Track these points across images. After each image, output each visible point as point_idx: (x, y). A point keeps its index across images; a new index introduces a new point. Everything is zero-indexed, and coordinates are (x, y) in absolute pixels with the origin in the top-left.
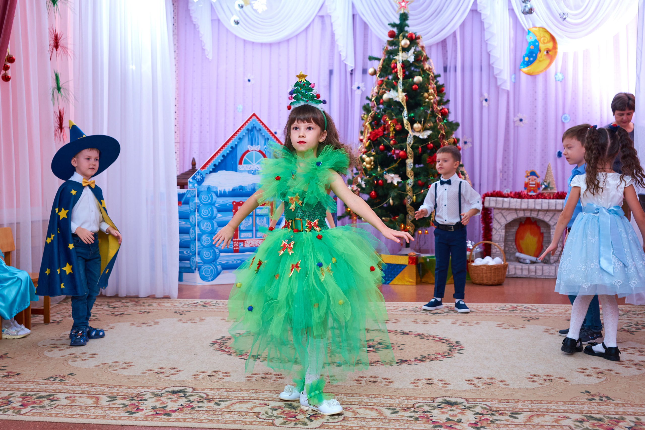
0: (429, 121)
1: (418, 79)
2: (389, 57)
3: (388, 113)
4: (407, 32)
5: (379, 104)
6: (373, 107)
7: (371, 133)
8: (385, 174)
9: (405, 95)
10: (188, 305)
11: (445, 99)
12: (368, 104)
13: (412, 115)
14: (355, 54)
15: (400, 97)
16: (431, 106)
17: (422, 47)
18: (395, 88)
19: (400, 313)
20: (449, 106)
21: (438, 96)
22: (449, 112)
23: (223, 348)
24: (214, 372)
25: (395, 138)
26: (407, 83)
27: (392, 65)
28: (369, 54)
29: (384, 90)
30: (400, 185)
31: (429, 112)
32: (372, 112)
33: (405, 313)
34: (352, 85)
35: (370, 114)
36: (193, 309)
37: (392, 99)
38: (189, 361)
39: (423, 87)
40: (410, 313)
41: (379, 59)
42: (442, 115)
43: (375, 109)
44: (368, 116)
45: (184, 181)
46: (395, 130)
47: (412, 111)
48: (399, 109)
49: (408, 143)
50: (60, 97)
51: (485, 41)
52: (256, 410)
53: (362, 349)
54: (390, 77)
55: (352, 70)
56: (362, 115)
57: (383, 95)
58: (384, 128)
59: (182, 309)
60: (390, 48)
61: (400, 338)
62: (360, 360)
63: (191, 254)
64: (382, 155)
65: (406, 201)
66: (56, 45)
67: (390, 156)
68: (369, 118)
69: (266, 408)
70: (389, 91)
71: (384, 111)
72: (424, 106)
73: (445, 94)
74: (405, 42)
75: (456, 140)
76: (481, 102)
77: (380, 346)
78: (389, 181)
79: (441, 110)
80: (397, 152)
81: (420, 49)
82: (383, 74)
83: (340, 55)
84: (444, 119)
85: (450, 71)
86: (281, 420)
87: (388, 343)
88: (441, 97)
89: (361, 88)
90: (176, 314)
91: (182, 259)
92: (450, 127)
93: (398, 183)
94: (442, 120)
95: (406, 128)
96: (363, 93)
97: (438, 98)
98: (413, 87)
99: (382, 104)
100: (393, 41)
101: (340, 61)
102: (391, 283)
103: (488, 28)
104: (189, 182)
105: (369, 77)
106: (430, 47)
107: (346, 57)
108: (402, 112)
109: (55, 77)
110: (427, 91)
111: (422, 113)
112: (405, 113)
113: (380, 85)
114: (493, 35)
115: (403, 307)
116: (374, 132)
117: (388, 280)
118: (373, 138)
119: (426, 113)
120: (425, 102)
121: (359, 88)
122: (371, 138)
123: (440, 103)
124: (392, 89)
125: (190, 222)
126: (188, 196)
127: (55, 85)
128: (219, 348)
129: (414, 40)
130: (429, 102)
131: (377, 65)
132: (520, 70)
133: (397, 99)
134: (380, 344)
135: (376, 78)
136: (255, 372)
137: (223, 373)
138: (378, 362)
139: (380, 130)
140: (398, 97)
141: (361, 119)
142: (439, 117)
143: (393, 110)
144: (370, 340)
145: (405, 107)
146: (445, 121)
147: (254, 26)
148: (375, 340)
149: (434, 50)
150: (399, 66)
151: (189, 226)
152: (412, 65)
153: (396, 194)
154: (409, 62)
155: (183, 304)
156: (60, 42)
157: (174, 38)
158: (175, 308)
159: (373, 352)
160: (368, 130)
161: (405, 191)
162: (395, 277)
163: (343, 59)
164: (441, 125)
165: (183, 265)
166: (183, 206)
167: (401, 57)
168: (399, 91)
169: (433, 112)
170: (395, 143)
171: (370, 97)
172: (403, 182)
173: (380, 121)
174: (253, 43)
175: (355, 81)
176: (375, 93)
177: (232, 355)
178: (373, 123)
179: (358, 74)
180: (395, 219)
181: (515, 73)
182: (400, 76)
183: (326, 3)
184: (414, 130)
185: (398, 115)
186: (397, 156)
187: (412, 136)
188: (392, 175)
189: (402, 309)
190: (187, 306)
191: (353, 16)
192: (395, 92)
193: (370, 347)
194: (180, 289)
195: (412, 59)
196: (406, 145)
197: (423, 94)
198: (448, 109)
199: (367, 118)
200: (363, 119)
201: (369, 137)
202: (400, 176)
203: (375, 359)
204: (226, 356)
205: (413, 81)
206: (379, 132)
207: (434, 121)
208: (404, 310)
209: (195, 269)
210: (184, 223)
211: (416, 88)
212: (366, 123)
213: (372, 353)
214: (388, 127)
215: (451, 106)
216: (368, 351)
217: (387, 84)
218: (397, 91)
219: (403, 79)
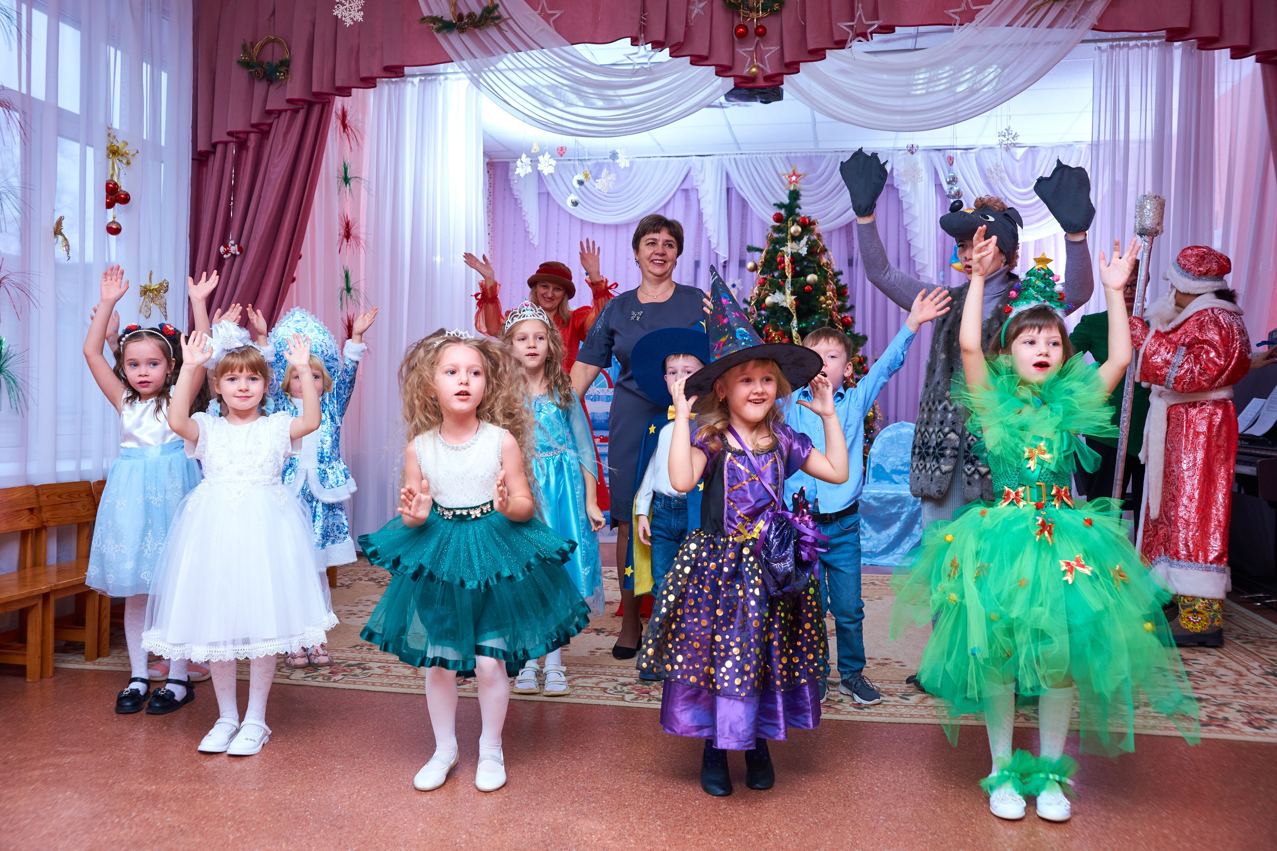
1: (811, 278)
2: (774, 248)
3: (772, 322)
4: (798, 215)
5: (761, 310)
6: (751, 314)
9: (795, 299)
11: (848, 305)
12: (746, 309)
13: (804, 325)
14: (729, 240)
15: (788, 301)
16: (829, 313)
17: (819, 235)
18: (781, 289)
20: (854, 314)
21: (838, 299)
22: (853, 322)
27: (779, 259)
28: (749, 243)
29: (767, 292)
31: (827, 320)
37: (777, 303)
39: (819, 289)
41: (761, 251)
42: (843, 326)
43: (755, 316)
47: (803, 320)
48: (787, 317)
50: (349, 300)
51: (903, 227)
52: (603, 685)
54: (776, 274)
55: (725, 262)
57: (766, 297)
60: (776, 235)
66: (347, 235)
69: (614, 684)
70: (774, 293)
71: (767, 319)
72: (820, 313)
73: (848, 297)
74: (795, 229)
79: (842, 319)
81: (815, 237)
82: (765, 270)
83: (710, 241)
85: (857, 265)
86: (633, 696)
88: (843, 301)
89: (737, 286)
97: (839, 303)
98: (806, 288)
99: (764, 309)
100: (779, 227)
101: (710, 249)
103: (907, 209)
105: (748, 273)
106: (830, 233)
107: (718, 244)
108: (789, 319)
109: (344, 275)
110: (824, 294)
112: (795, 322)
113: (762, 284)
114: (914, 218)
120: (822, 308)
123: (841, 309)
124: (777, 291)
127: (344, 285)
129: (807, 226)
130: (825, 309)
131: (759, 258)
132: (951, 265)
133: (784, 304)
135: (756, 275)
140: (786, 301)
145: (795, 315)
147: (594, 202)
149: (835, 237)
150: (787, 260)
152: (804, 258)
154: (800, 255)
156: (353, 231)
157: (489, 216)
163: (713, 247)
167: (789, 248)
168: (786, 294)
171: (749, 300)
174: (593, 224)
176: (754, 295)
179: (733, 268)
181: (944, 270)
182: (789, 275)
183: (692, 173)
185: (786, 325)
191: (728, 190)
192: (781, 294)
195: (804, 251)
197: (819, 298)
198: (853, 318)
205: (805, 280)
211: (809, 289)
215: (857, 313)
217: (771, 284)
218: (784, 293)
219: (792, 277)
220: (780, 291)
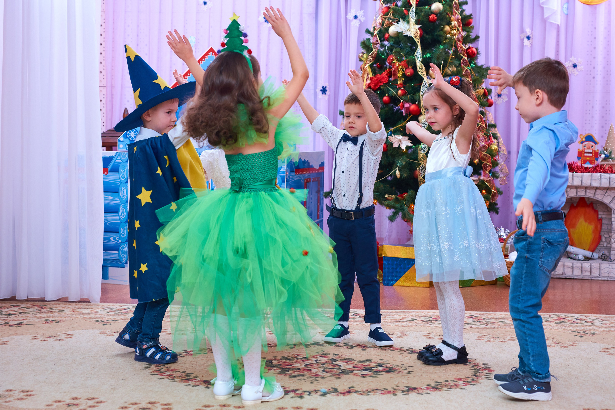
0: (451, 64)
1: (437, 6)
3: (395, 52)
5: (384, 40)
6: (375, 44)
7: (371, 79)
8: (391, 135)
9: (419, 29)
10: (114, 311)
11: (473, 35)
12: (369, 39)
13: (428, 55)
15: (412, 30)
16: (454, 44)
18: (405, 17)
19: (408, 324)
20: (478, 45)
21: (463, 30)
22: (478, 53)
23: (163, 370)
24: (150, 403)
25: (404, 88)
26: (421, 11)
29: (390, 21)
30: (410, 151)
31: (451, 52)
32: (374, 50)
33: (414, 325)
34: (346, 14)
35: (372, 53)
36: (122, 317)
37: (401, 33)
38: (115, 389)
39: (444, 18)
40: (421, 325)
42: (468, 56)
43: (378, 46)
44: (369, 56)
45: (111, 140)
46: (404, 75)
47: (428, 51)
48: (411, 47)
49: (421, 93)
53: (355, 372)
54: (400, 3)
56: (361, 55)
57: (389, 27)
58: (390, 72)
59: (106, 317)
61: (408, 358)
62: (353, 387)
63: (120, 241)
64: (387, 109)
65: (417, 173)
67: (398, 111)
68: (370, 58)
70: (398, 22)
71: (391, 49)
72: (445, 44)
73: (473, 27)
75: (486, 91)
76: (523, 40)
77: (380, 368)
78: (395, 145)
79: (467, 50)
80: (407, 105)
84: (470, 63)
87: (391, 363)
88: (468, 32)
89: (359, 17)
90: (97, 323)
91: (106, 248)
92: (479, 72)
93: (408, 148)
94: (468, 63)
95: (420, 73)
96: (361, 24)
97: (463, 34)
98: (430, 17)
99: (387, 40)
102: (396, 284)
104: (119, 141)
105: (370, 2)
110: (449, 23)
111: (441, 52)
112: (419, 52)
113: (386, 14)
115: (411, 316)
116: (376, 78)
117: (392, 280)
118: (375, 86)
119: (447, 53)
120: (446, 38)
121: (356, 17)
122: (372, 86)
123: (466, 40)
124: (401, 20)
125: (119, 197)
126: (117, 161)
128: (157, 371)
130: (450, 39)
133: (408, 34)
134: (380, 365)
135: (379, 4)
136: (207, 404)
137: (162, 405)
138: (377, 390)
139: (384, 75)
140: (410, 30)
141: (358, 59)
142: (464, 59)
143: (401, 48)
144: (367, 360)
145: (419, 44)
146: (473, 65)
148: (373, 361)
151: (119, 202)
153: (404, 163)
155: (108, 310)
158: (96, 316)
159: (371, 376)
160: (368, 74)
161: (417, 159)
162: (401, 277)
164: (467, 70)
165: (108, 257)
166: (109, 174)
168: (410, 22)
169: (456, 51)
170: (404, 94)
171: (372, 30)
172: (414, 146)
173: (385, 64)
175: (351, 8)
176: (378, 24)
177: (176, 380)
178: (375, 65)
180: (402, 197)
181: (568, 2)
182: (413, 2)
184: (431, 76)
185: (410, 55)
186: (406, 111)
187: (427, 84)
188: (400, 137)
189: (410, 318)
190: (113, 313)
192: (405, 23)
193: (366, 370)
194: (104, 290)
196: (420, 97)
197: (444, 28)
198: (477, 49)
199: (367, 59)
200: (361, 60)
201: (370, 84)
202: (409, 139)
203: (373, 386)
204: (166, 381)
205: (430, 9)
206: (383, 78)
207: (458, 65)
208: (413, 320)
209: (126, 263)
210: (111, 198)
211: (434, 18)
212: (365, 65)
213: (368, 378)
214: (394, 71)
215: (481, 44)
216: (363, 376)
217: (395, 12)
218: (408, 22)
219: (417, 5)
220: (404, 19)
